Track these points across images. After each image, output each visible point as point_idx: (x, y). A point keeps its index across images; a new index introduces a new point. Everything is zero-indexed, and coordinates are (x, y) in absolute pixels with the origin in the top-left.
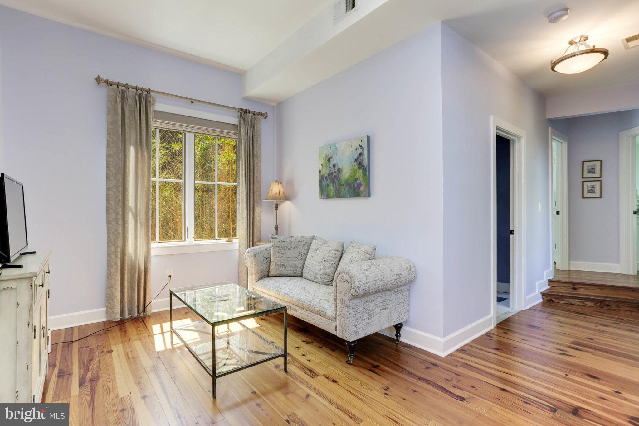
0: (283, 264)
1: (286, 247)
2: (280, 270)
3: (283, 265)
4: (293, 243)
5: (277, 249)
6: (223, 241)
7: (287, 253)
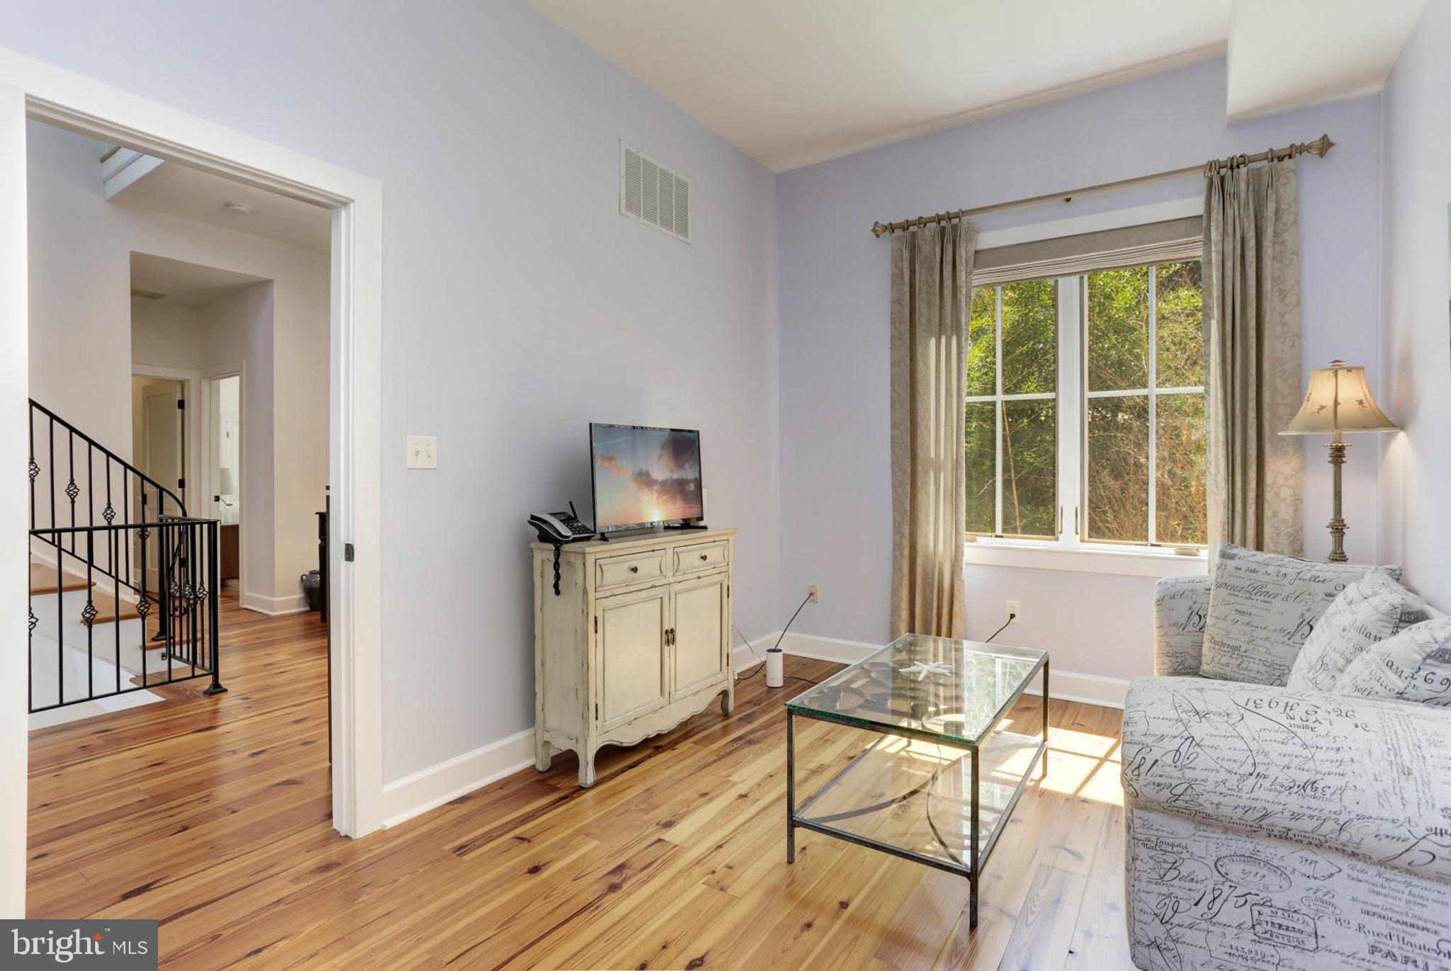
0: (1237, 644)
1: (1256, 591)
2: (1224, 660)
3: (1235, 648)
4: (1285, 582)
5: (1224, 592)
6: (1168, 550)
7: (1253, 611)
